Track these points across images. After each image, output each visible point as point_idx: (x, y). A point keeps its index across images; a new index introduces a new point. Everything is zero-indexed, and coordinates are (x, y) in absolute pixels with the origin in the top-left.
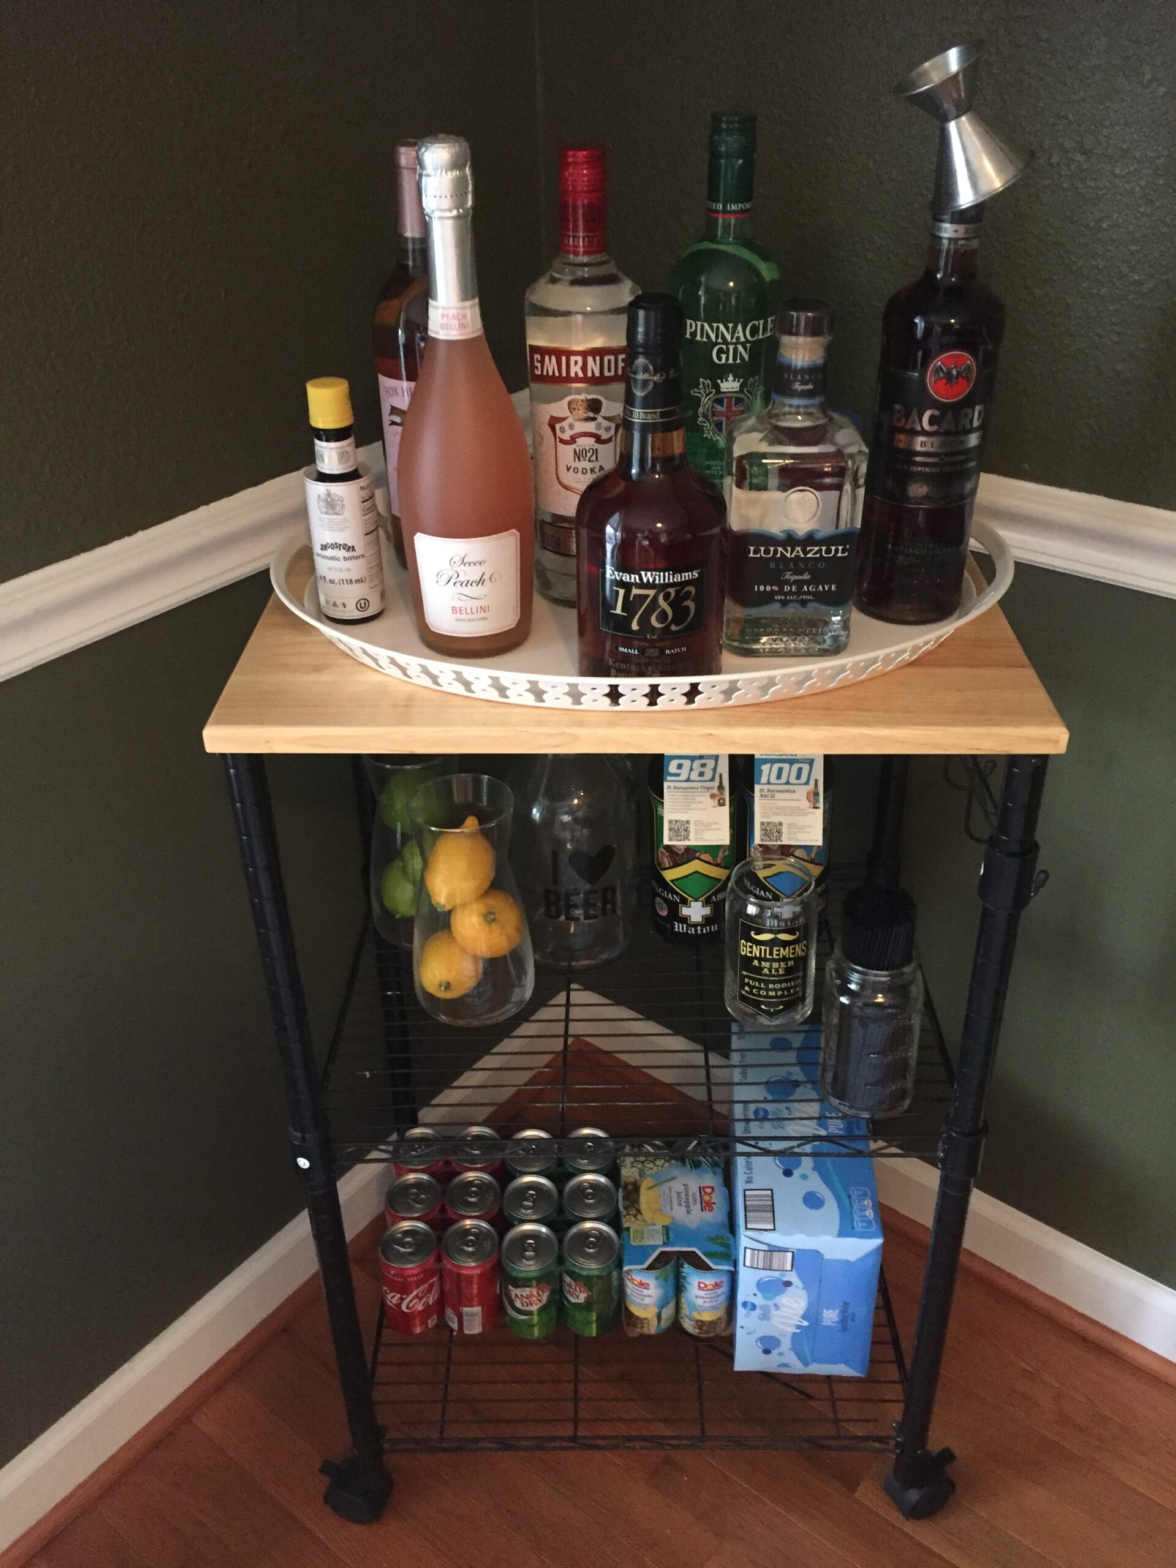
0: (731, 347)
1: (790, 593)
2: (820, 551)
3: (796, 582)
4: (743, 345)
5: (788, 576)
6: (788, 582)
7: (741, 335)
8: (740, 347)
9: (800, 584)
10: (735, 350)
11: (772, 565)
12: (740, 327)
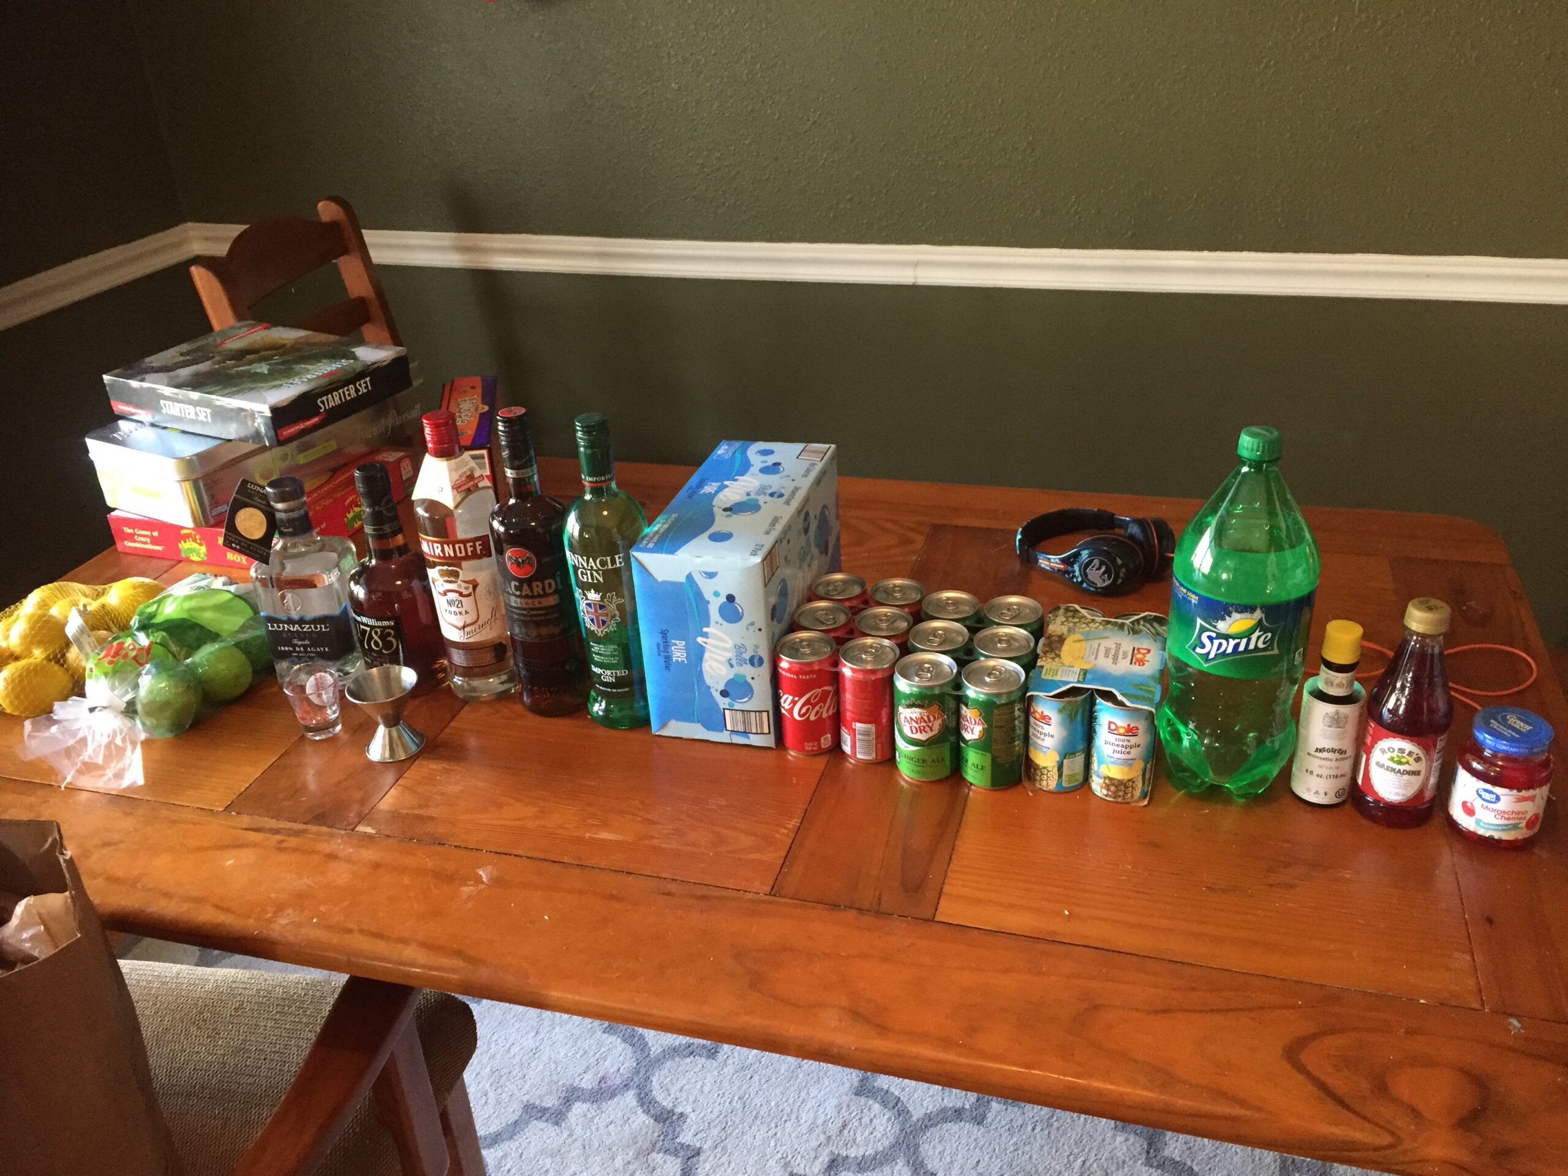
0: (589, 572)
1: (300, 652)
2: (310, 627)
3: (302, 645)
4: (596, 571)
5: (295, 641)
6: (297, 645)
7: (593, 565)
8: (595, 573)
9: (305, 646)
10: (592, 575)
11: (284, 635)
12: (591, 560)
